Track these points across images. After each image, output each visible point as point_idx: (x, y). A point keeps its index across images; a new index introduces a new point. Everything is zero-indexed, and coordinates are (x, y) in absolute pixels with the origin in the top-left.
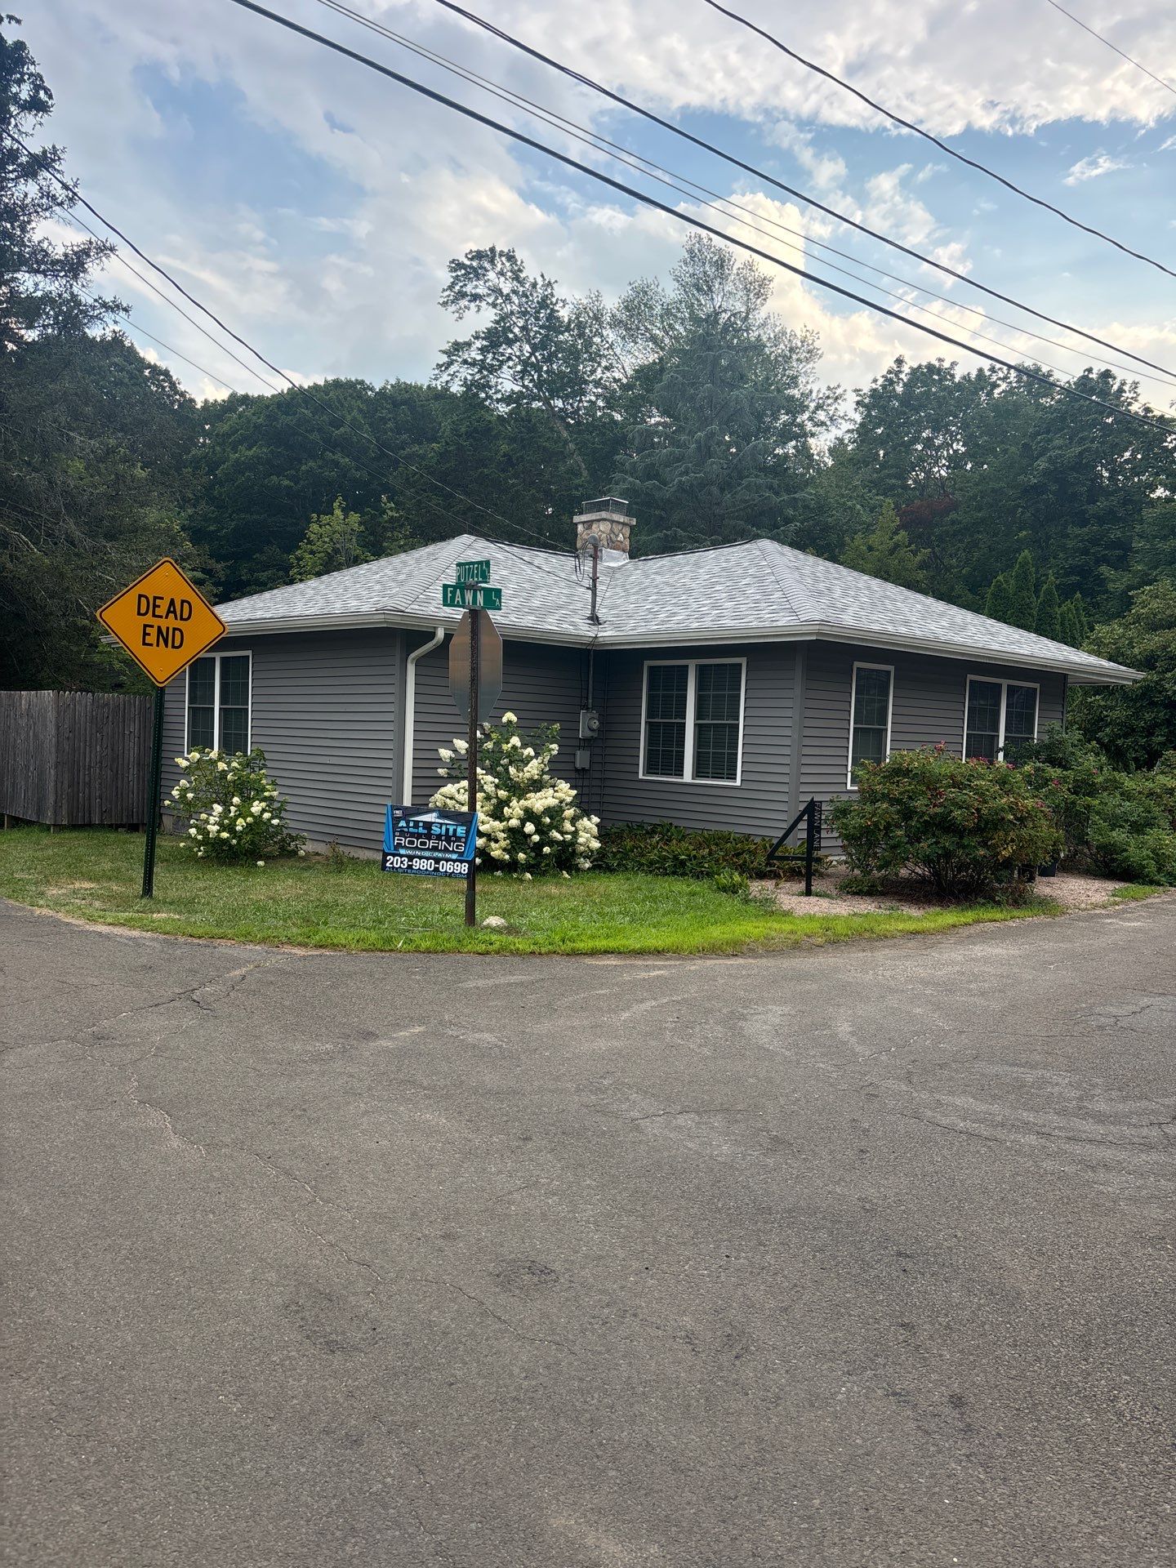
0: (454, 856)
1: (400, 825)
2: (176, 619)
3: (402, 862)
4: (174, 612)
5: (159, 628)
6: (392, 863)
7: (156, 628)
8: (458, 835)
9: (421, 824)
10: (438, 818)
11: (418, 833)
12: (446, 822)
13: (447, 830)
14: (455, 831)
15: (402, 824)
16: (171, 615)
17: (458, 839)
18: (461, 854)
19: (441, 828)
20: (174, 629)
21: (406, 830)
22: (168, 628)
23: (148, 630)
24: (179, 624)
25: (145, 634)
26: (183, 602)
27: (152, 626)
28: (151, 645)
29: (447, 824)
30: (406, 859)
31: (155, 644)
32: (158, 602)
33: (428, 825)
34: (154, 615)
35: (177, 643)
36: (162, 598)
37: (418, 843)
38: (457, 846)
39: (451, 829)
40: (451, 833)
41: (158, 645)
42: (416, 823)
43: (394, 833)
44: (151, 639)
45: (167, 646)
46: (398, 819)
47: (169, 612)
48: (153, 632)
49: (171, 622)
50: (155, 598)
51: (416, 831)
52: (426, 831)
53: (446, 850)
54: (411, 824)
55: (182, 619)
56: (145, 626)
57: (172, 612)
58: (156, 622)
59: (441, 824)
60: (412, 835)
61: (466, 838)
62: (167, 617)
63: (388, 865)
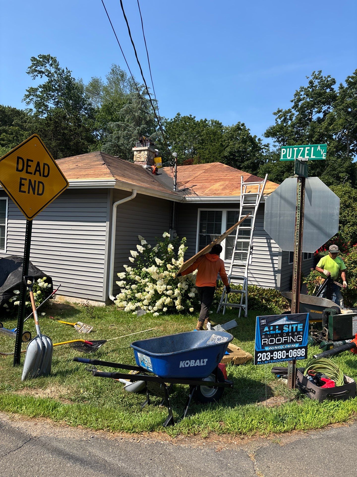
0: (297, 345)
1: (265, 330)
2: (40, 175)
3: (267, 356)
4: (39, 171)
5: (30, 180)
6: (261, 358)
7: (28, 181)
8: (299, 330)
9: (277, 327)
10: (287, 321)
11: (275, 334)
12: (292, 322)
13: (292, 328)
14: (297, 327)
15: (266, 329)
16: (38, 173)
17: (299, 333)
18: (300, 343)
19: (288, 328)
20: (39, 182)
21: (268, 333)
22: (35, 181)
23: (23, 182)
24: (42, 179)
25: (21, 184)
26: (45, 164)
27: (26, 179)
28: (25, 192)
29: (292, 324)
30: (269, 353)
31: (27, 192)
32: (30, 163)
33: (281, 327)
34: (27, 172)
35: (40, 192)
36: (32, 161)
37: (275, 341)
38: (298, 337)
39: (294, 327)
40: (294, 330)
41: (29, 193)
42: (274, 326)
43: (261, 336)
44: (25, 188)
45: (34, 194)
46: (264, 326)
47: (36, 170)
48: (26, 183)
49: (37, 178)
50: (28, 160)
51: (274, 332)
52: (280, 332)
53: (292, 342)
54: (271, 329)
55: (44, 176)
56: (21, 179)
57: (38, 171)
58: (28, 176)
59: (289, 325)
60: (272, 336)
61: (303, 331)
62: (35, 174)
63: (258, 360)
